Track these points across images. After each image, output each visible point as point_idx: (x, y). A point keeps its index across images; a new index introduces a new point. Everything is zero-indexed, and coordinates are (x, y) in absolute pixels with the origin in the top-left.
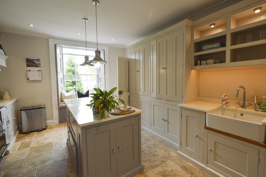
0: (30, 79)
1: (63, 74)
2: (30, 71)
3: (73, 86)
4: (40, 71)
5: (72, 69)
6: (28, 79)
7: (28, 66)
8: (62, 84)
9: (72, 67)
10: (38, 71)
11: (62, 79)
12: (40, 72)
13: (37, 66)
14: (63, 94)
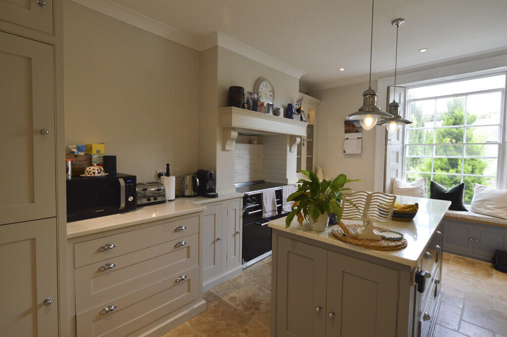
0: (346, 153)
1: (403, 143)
2: (347, 139)
3: (448, 170)
4: (361, 138)
5: (453, 130)
6: (344, 152)
7: (347, 132)
8: (397, 162)
9: (454, 124)
10: (358, 138)
11: (398, 153)
12: (360, 140)
13: (357, 131)
14: (397, 183)
